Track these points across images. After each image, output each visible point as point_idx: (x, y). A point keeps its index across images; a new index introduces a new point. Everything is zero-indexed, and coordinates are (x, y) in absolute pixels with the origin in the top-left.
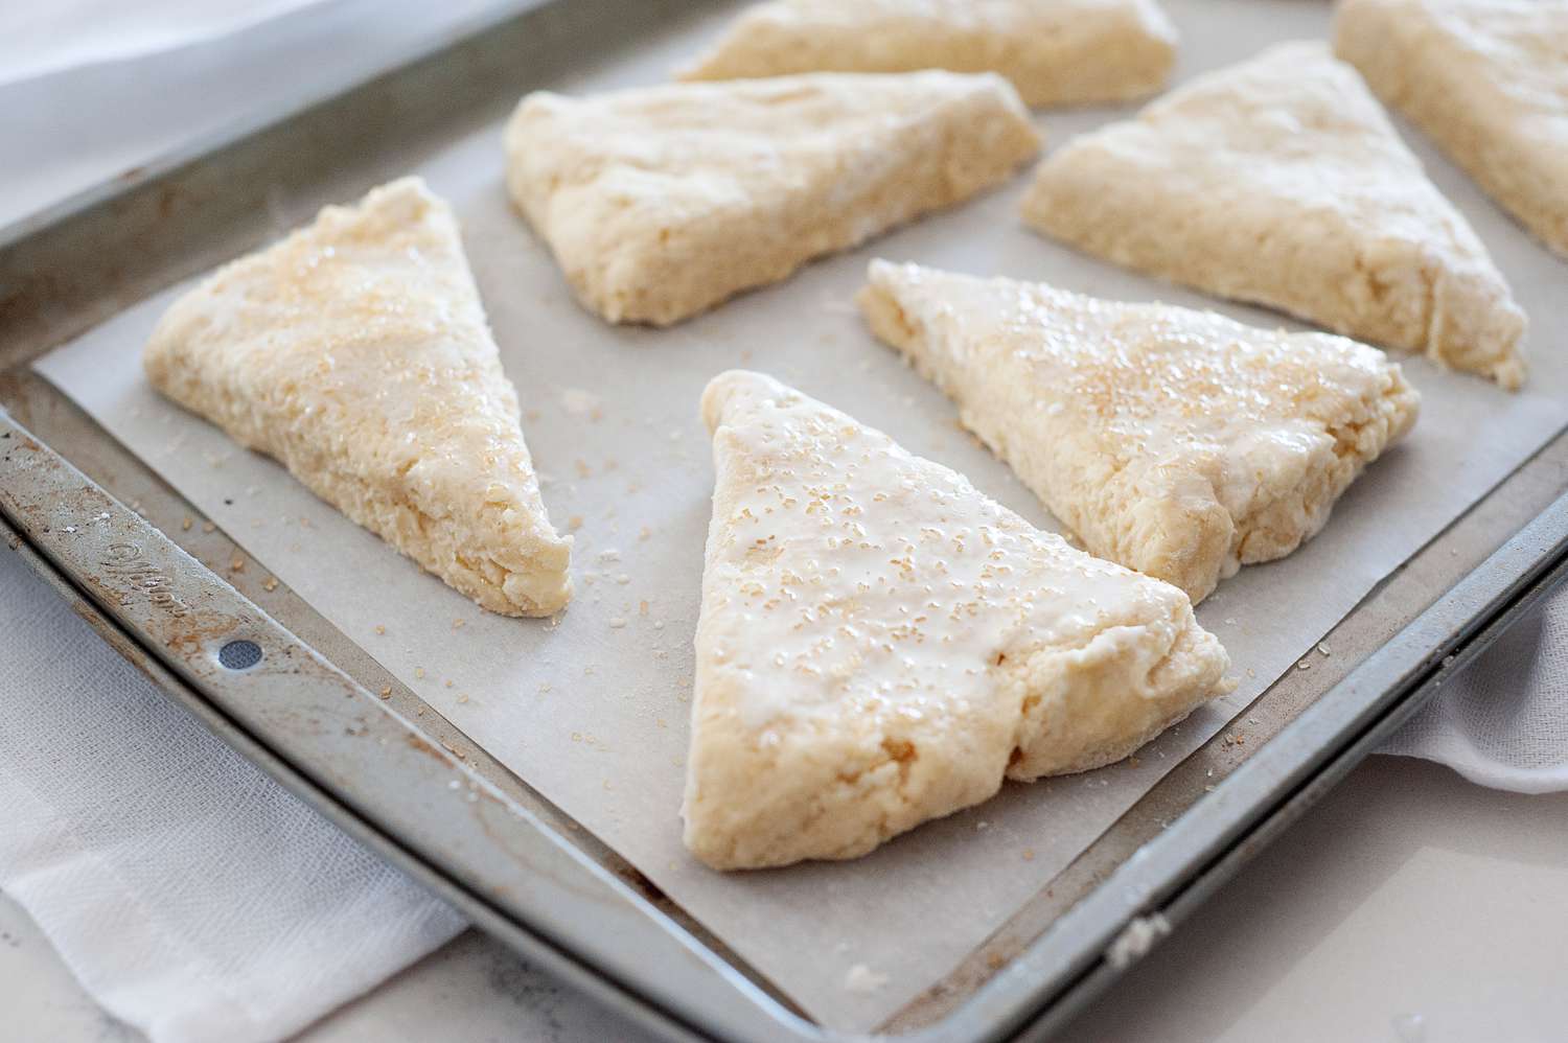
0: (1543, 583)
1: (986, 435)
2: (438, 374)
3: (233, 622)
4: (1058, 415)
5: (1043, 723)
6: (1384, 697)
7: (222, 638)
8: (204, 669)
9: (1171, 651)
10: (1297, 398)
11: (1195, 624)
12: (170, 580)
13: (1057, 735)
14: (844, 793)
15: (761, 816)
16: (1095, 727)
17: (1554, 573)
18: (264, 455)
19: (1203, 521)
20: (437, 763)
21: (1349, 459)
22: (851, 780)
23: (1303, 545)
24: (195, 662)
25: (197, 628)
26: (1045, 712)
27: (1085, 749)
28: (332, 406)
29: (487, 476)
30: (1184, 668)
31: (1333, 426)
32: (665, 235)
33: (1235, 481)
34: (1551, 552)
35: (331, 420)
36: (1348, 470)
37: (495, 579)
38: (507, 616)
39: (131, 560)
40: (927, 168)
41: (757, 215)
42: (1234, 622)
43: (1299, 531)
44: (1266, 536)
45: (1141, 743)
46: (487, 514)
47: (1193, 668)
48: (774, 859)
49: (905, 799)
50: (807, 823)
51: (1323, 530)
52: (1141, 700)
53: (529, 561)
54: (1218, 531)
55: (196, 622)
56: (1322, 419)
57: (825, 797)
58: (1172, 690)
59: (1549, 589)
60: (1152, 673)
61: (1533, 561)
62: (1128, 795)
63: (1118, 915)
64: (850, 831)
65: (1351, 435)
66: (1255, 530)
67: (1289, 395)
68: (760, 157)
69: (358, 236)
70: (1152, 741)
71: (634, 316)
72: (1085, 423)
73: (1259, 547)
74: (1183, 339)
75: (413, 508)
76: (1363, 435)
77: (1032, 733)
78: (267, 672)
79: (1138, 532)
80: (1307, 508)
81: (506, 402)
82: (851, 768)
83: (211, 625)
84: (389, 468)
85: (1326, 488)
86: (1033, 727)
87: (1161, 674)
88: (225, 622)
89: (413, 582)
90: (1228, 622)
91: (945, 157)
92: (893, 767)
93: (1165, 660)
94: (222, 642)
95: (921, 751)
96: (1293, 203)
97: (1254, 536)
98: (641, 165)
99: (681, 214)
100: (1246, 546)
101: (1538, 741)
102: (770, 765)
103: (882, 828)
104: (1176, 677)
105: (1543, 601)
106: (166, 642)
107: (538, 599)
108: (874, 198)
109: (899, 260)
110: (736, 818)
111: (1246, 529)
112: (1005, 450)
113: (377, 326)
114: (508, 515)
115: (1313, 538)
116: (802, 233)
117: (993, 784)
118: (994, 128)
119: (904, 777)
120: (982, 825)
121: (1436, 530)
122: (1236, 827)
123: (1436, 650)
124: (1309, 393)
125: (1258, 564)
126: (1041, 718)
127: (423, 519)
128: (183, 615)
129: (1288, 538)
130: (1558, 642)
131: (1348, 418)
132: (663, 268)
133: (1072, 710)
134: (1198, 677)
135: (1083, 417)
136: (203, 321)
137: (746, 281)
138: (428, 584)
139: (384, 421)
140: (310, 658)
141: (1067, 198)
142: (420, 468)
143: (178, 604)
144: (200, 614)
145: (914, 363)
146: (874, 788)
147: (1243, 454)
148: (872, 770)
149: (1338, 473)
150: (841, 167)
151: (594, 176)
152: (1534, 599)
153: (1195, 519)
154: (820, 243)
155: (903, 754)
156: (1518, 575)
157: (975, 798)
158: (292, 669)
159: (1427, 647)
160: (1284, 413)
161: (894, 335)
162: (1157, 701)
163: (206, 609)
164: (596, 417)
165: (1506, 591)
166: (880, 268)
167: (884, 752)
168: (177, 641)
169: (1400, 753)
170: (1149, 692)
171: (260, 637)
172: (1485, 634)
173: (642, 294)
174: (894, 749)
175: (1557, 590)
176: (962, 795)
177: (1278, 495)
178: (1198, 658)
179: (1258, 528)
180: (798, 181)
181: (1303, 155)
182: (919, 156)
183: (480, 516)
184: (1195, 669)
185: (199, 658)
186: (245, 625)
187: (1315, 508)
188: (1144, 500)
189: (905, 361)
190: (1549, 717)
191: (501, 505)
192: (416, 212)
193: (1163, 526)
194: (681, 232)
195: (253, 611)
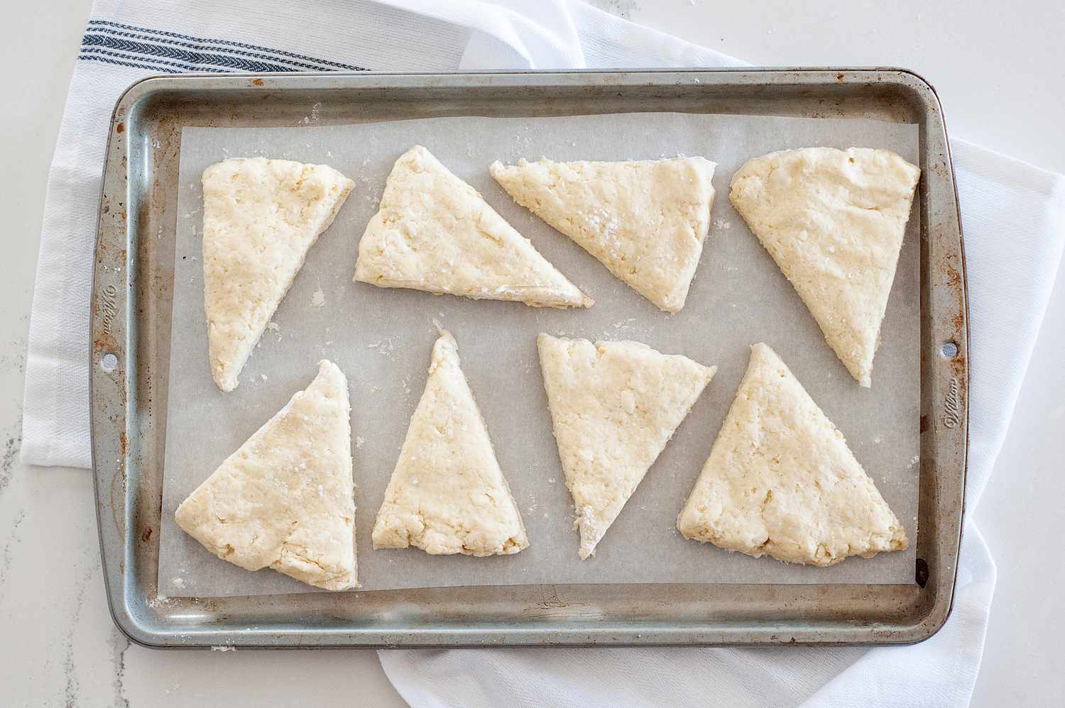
3: (117, 347)
8: (96, 361)
24: (96, 355)
25: (106, 342)
55: (108, 340)
78: (110, 375)
83: (111, 343)
88: (115, 345)
95: (235, 552)
144: (112, 337)
158: (116, 379)
163: (114, 336)
168: (98, 343)
186: (118, 351)
195: (125, 348)
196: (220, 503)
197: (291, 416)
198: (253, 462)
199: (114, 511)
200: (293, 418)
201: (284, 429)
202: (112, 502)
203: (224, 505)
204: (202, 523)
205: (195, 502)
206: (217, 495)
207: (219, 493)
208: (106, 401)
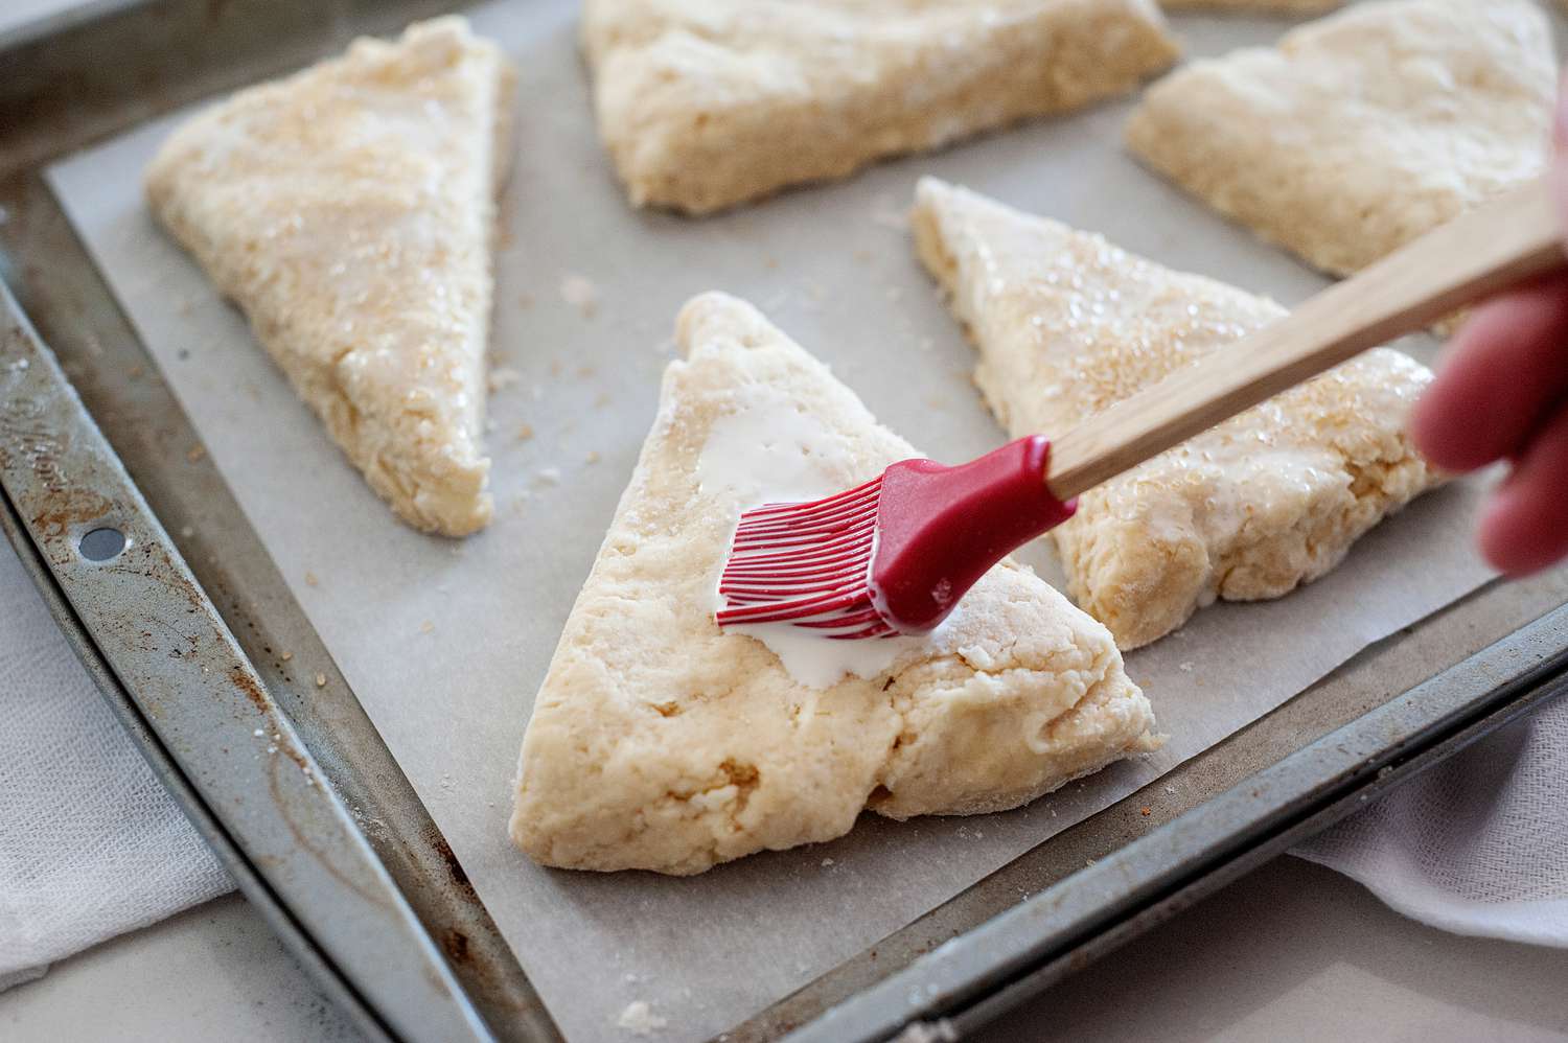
0: (1535, 692)
1: (994, 399)
2: (401, 255)
3: (107, 506)
4: (1054, 399)
5: (915, 764)
6: (1288, 805)
7: (89, 523)
8: (60, 555)
9: (1082, 701)
10: (1322, 424)
11: (1122, 673)
12: (61, 448)
13: (931, 779)
14: (671, 811)
15: (580, 821)
16: (977, 775)
17: (1550, 684)
18: (235, 306)
19: (1170, 553)
20: (251, 704)
21: (1370, 501)
22: (683, 798)
23: (1301, 585)
24: (53, 545)
25: (67, 507)
26: (919, 753)
27: (964, 795)
28: (287, 275)
29: (415, 381)
30: (1091, 725)
31: (1355, 462)
32: (702, 120)
33: (1223, 511)
34: (1549, 660)
35: (282, 290)
36: (1369, 512)
37: (409, 490)
38: (419, 530)
39: (29, 419)
40: (1029, 71)
41: (814, 108)
42: (1190, 669)
43: (1297, 572)
44: (1253, 574)
45: (1035, 796)
46: (405, 423)
47: (1098, 726)
48: (595, 864)
49: (738, 828)
50: (629, 836)
51: (1333, 572)
52: (1032, 755)
53: (440, 482)
54: (1188, 565)
55: (70, 501)
56: (1342, 451)
57: (649, 812)
58: (1070, 748)
59: (1538, 701)
60: (1051, 727)
61: (1523, 668)
62: (999, 854)
63: (896, 1016)
64: (674, 851)
65: (1379, 472)
66: (1240, 566)
67: (1315, 418)
68: (834, 41)
69: (385, 77)
70: (1049, 794)
71: (662, 199)
72: (1079, 414)
73: (1240, 585)
74: (1222, 329)
75: (345, 397)
76: (1393, 474)
77: (899, 773)
78: (120, 569)
79: (1098, 552)
80: (1310, 549)
81: (469, 295)
82: (682, 787)
83: (84, 506)
84: (325, 352)
85: (1337, 529)
86: (902, 768)
87: (1063, 727)
88: (98, 504)
89: (337, 476)
90: (1183, 666)
91: (1052, 61)
92: (730, 791)
93: (1071, 713)
94: (88, 526)
95: (764, 780)
96: (1409, 177)
97: (1238, 573)
98: (704, 33)
99: (725, 98)
100: (1228, 581)
101: (1488, 870)
102: (596, 769)
103: (712, 854)
104: (1077, 734)
105: (1531, 712)
106: (33, 518)
107: (448, 520)
108: (961, 98)
109: (953, 180)
110: (553, 819)
111: (1228, 564)
112: (1007, 421)
113: (353, 192)
114: (425, 427)
115: (1318, 580)
116: (871, 130)
117: (844, 822)
118: (1118, 35)
119: (742, 801)
120: (828, 862)
121: (1459, 594)
122: (1064, 933)
123: (1369, 759)
124: (1339, 419)
125: (1244, 602)
126: (914, 760)
127: (354, 413)
128: (59, 491)
129: (1280, 580)
130: (1538, 762)
131: (1376, 453)
132: (694, 155)
133: (950, 754)
134: (1103, 737)
135: (1078, 406)
136: (195, 154)
137: (800, 173)
138: (349, 479)
139: (333, 299)
140: (167, 560)
141: (1172, 130)
142: (351, 357)
143: (58, 476)
144: (77, 492)
145: (949, 298)
146: (706, 811)
147: (1238, 481)
148: (706, 792)
149: (1355, 515)
150: (921, 66)
151: (655, 37)
152: (1515, 711)
153: (1161, 550)
154: (891, 141)
155: (744, 778)
156: (1498, 683)
157: (821, 835)
158: (145, 571)
159: (1360, 754)
160: (1300, 439)
161: (935, 264)
162: (1053, 757)
163: (84, 487)
164: (589, 312)
165: (1478, 700)
166: (932, 189)
167: (722, 772)
168: (44, 518)
169: (1316, 861)
170: (1042, 747)
171: (127, 528)
172: (1441, 746)
173: (671, 180)
174: (737, 771)
175: (1552, 702)
176: (806, 829)
177: (1270, 534)
178: (1109, 716)
179: (1244, 566)
180: (868, 74)
181: (1446, 117)
182: (1019, 57)
183: (398, 423)
184: (1101, 729)
185: (60, 541)
186: (116, 512)
187: (1320, 550)
188: (1111, 518)
189: (940, 294)
190: (1506, 845)
191: (421, 414)
192: (451, 57)
193: (1122, 552)
194: (722, 118)
195: (129, 497)
196: (634, 669)
197: (690, 409)
198: (658, 548)
199: (321, 855)
200: (696, 409)
201: (690, 446)
202: (299, 838)
203: (650, 671)
204: (614, 742)
205: (556, 705)
206: (611, 656)
207: (612, 649)
208: (139, 622)
